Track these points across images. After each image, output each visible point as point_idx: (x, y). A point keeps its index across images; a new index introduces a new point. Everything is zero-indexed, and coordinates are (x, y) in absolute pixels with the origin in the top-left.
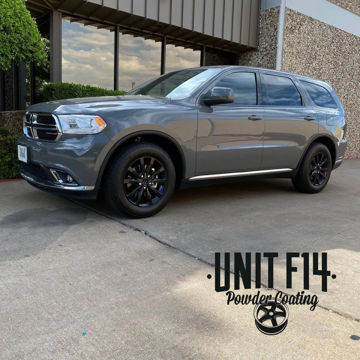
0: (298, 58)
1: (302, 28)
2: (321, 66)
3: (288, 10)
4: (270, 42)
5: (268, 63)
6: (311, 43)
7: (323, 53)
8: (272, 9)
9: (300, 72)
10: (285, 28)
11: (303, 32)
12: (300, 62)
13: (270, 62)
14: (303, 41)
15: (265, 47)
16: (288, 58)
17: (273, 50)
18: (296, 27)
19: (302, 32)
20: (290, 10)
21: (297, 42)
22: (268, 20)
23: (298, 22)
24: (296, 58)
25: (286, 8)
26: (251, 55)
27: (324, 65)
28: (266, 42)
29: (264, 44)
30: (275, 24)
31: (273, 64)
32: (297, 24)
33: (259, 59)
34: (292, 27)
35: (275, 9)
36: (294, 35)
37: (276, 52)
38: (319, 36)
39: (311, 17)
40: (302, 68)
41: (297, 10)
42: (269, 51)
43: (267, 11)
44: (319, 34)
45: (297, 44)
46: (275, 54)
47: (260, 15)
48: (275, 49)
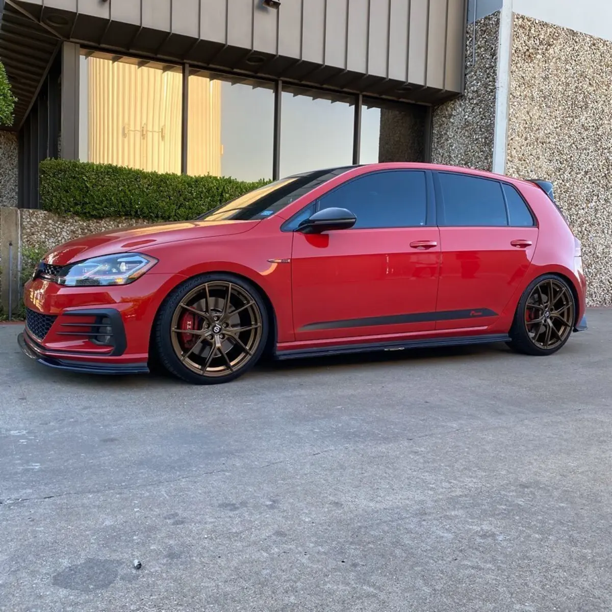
0: (545, 107)
1: (551, 51)
2: (601, 122)
3: (517, 18)
4: (484, 79)
5: (482, 119)
6: (573, 78)
7: (603, 96)
8: (486, 18)
9: (549, 133)
10: (513, 51)
11: (554, 59)
12: (549, 114)
13: (485, 116)
14: (556, 75)
15: (475, 89)
16: (522, 107)
17: (489, 94)
18: (538, 49)
19: (551, 58)
20: (523, 18)
21: (542, 77)
22: (481, 39)
23: (541, 39)
24: (541, 107)
25: (513, 14)
26: (453, 106)
27: (607, 119)
28: (478, 80)
29: (474, 85)
30: (492, 46)
31: (490, 119)
32: (541, 43)
33: (467, 114)
34: (528, 50)
35: (492, 18)
36: (534, 63)
37: (495, 98)
38: (592, 64)
39: (571, 30)
40: (555, 126)
41: (538, 17)
42: (483, 97)
43: (479, 24)
44: (593, 61)
45: (542, 80)
46: (494, 102)
47: (467, 33)
48: (493, 90)
